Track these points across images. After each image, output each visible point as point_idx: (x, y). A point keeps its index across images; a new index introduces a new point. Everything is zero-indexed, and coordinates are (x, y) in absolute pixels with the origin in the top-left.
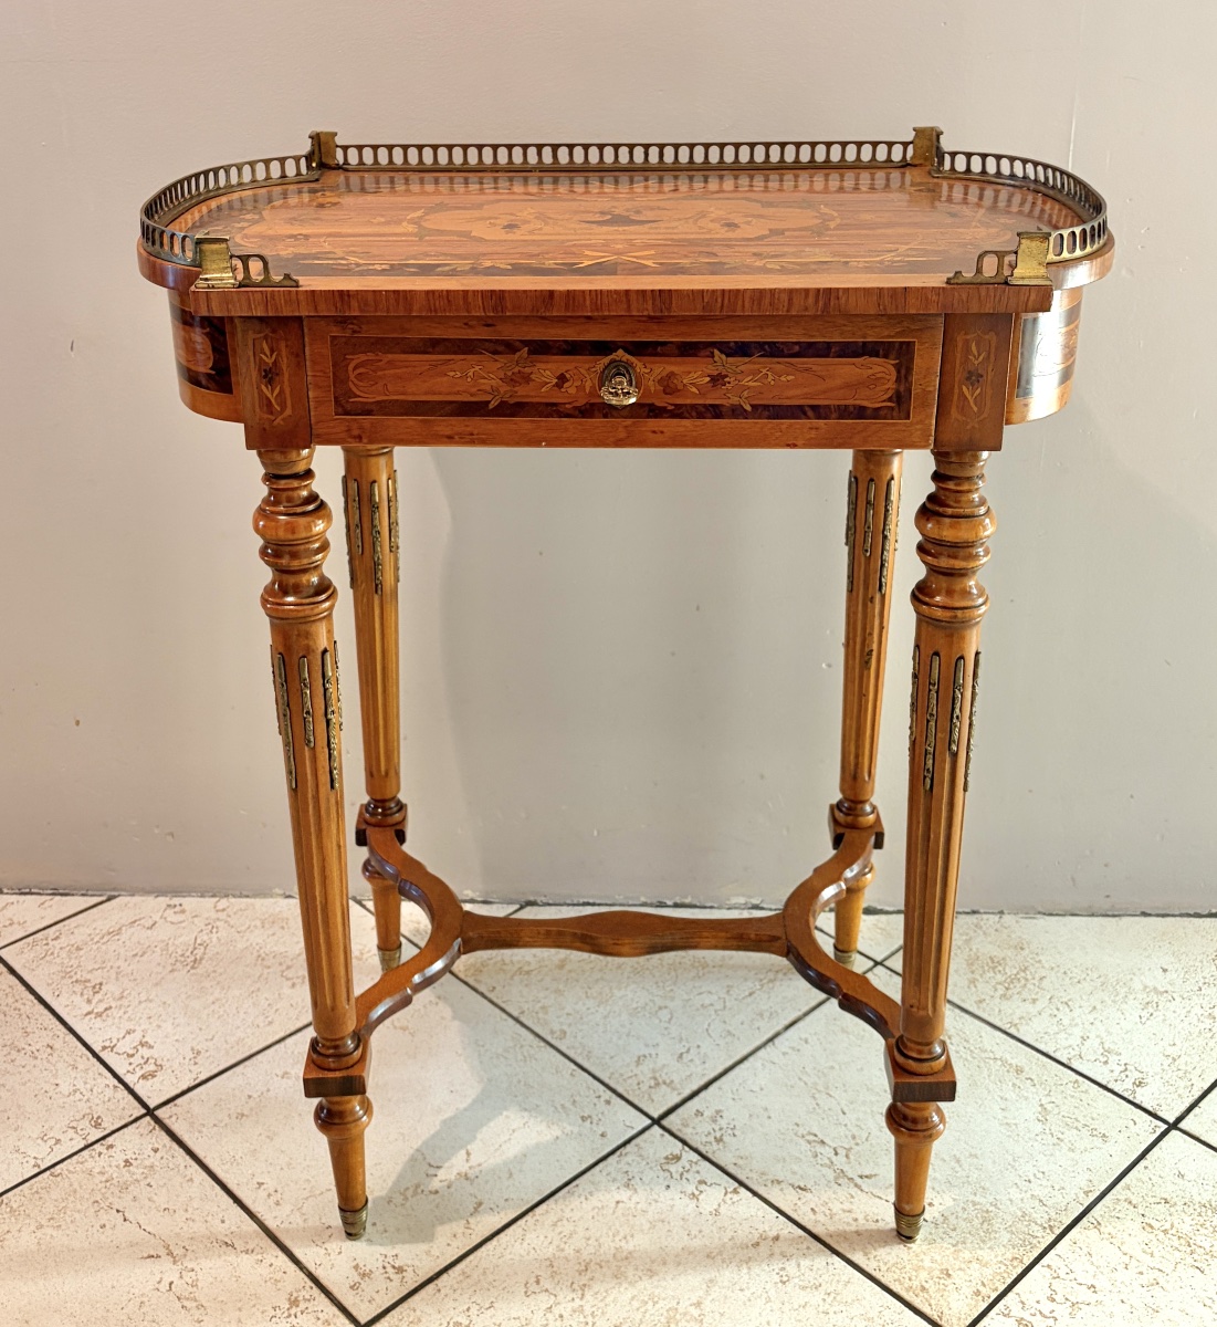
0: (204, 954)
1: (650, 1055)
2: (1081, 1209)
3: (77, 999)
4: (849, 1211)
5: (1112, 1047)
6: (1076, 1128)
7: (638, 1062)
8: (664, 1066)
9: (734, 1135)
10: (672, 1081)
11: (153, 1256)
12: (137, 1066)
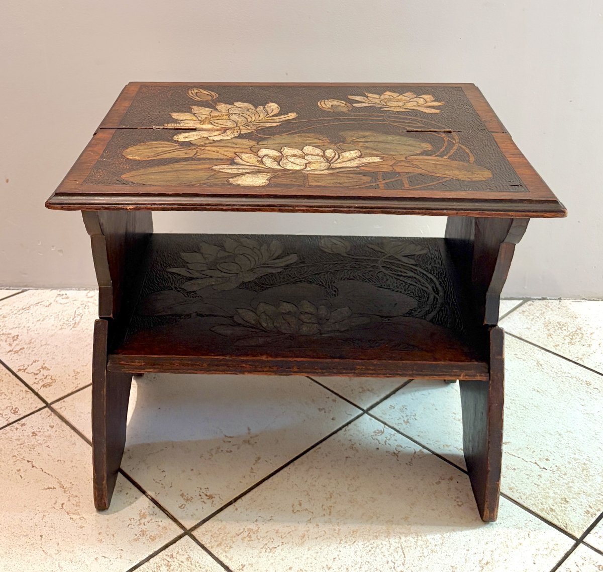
11: (51, 488)
12: (40, 380)
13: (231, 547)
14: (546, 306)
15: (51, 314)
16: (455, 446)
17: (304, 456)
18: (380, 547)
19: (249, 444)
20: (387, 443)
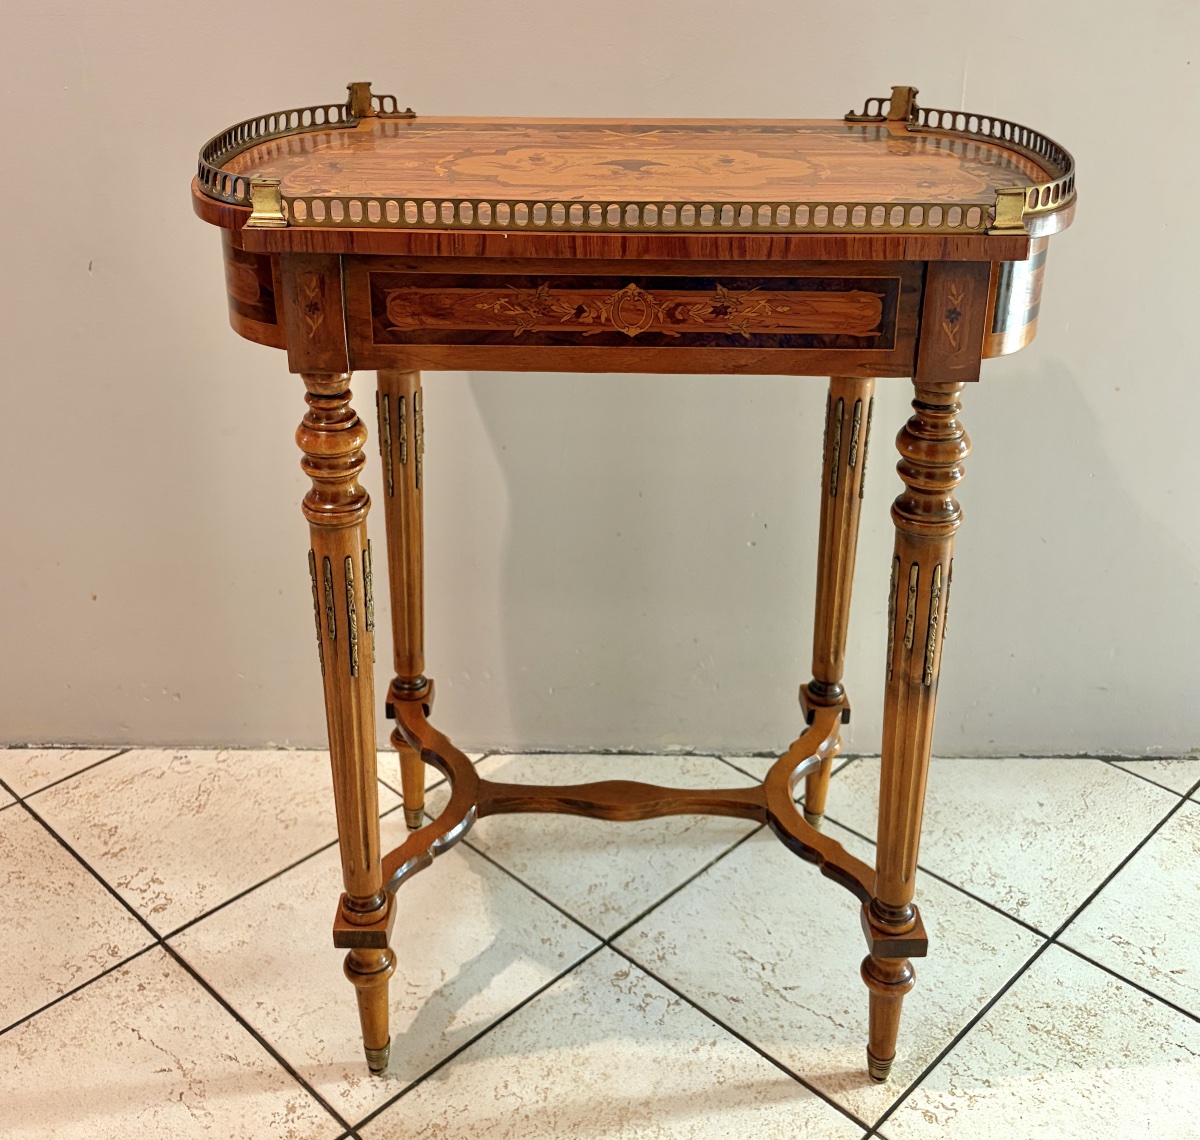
0: (208, 799)
1: (601, 884)
2: (976, 1013)
3: (96, 842)
4: (776, 1019)
5: (999, 872)
6: (970, 943)
7: (590, 891)
8: (613, 893)
9: (675, 954)
10: (620, 907)
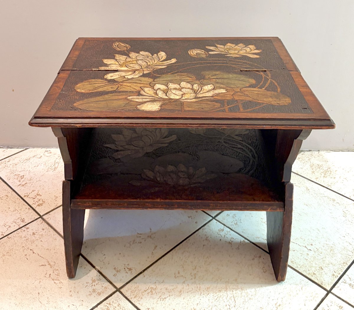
11: (43, 265)
12: (36, 202)
13: (141, 298)
14: (311, 155)
15: (42, 163)
16: (262, 238)
17: (181, 244)
18: (222, 296)
19: (151, 238)
20: (226, 237)
